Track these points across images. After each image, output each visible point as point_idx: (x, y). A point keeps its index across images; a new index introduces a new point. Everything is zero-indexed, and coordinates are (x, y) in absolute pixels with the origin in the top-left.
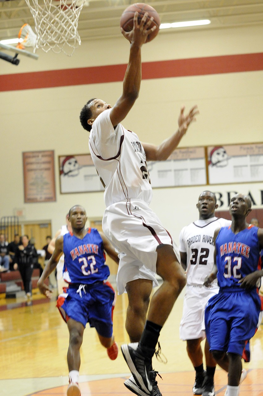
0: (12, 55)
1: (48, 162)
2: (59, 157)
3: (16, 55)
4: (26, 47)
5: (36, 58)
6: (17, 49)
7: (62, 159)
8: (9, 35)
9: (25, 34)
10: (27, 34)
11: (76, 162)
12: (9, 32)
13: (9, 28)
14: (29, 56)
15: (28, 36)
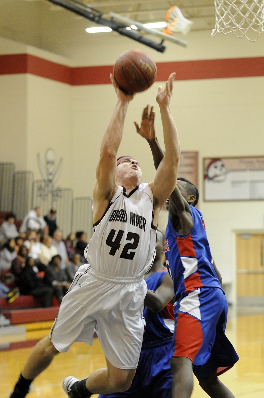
0: (157, 41)
1: (191, 165)
2: (204, 159)
3: (163, 41)
4: (174, 32)
5: (184, 46)
6: (164, 34)
7: (207, 162)
8: (152, 17)
9: (172, 17)
10: (175, 17)
11: (223, 166)
12: (152, 15)
13: (152, 10)
14: (177, 42)
15: (176, 20)
